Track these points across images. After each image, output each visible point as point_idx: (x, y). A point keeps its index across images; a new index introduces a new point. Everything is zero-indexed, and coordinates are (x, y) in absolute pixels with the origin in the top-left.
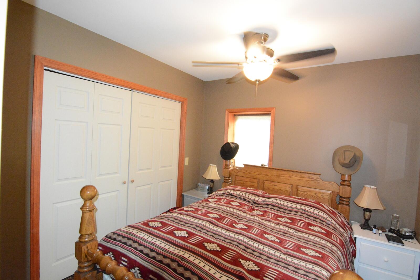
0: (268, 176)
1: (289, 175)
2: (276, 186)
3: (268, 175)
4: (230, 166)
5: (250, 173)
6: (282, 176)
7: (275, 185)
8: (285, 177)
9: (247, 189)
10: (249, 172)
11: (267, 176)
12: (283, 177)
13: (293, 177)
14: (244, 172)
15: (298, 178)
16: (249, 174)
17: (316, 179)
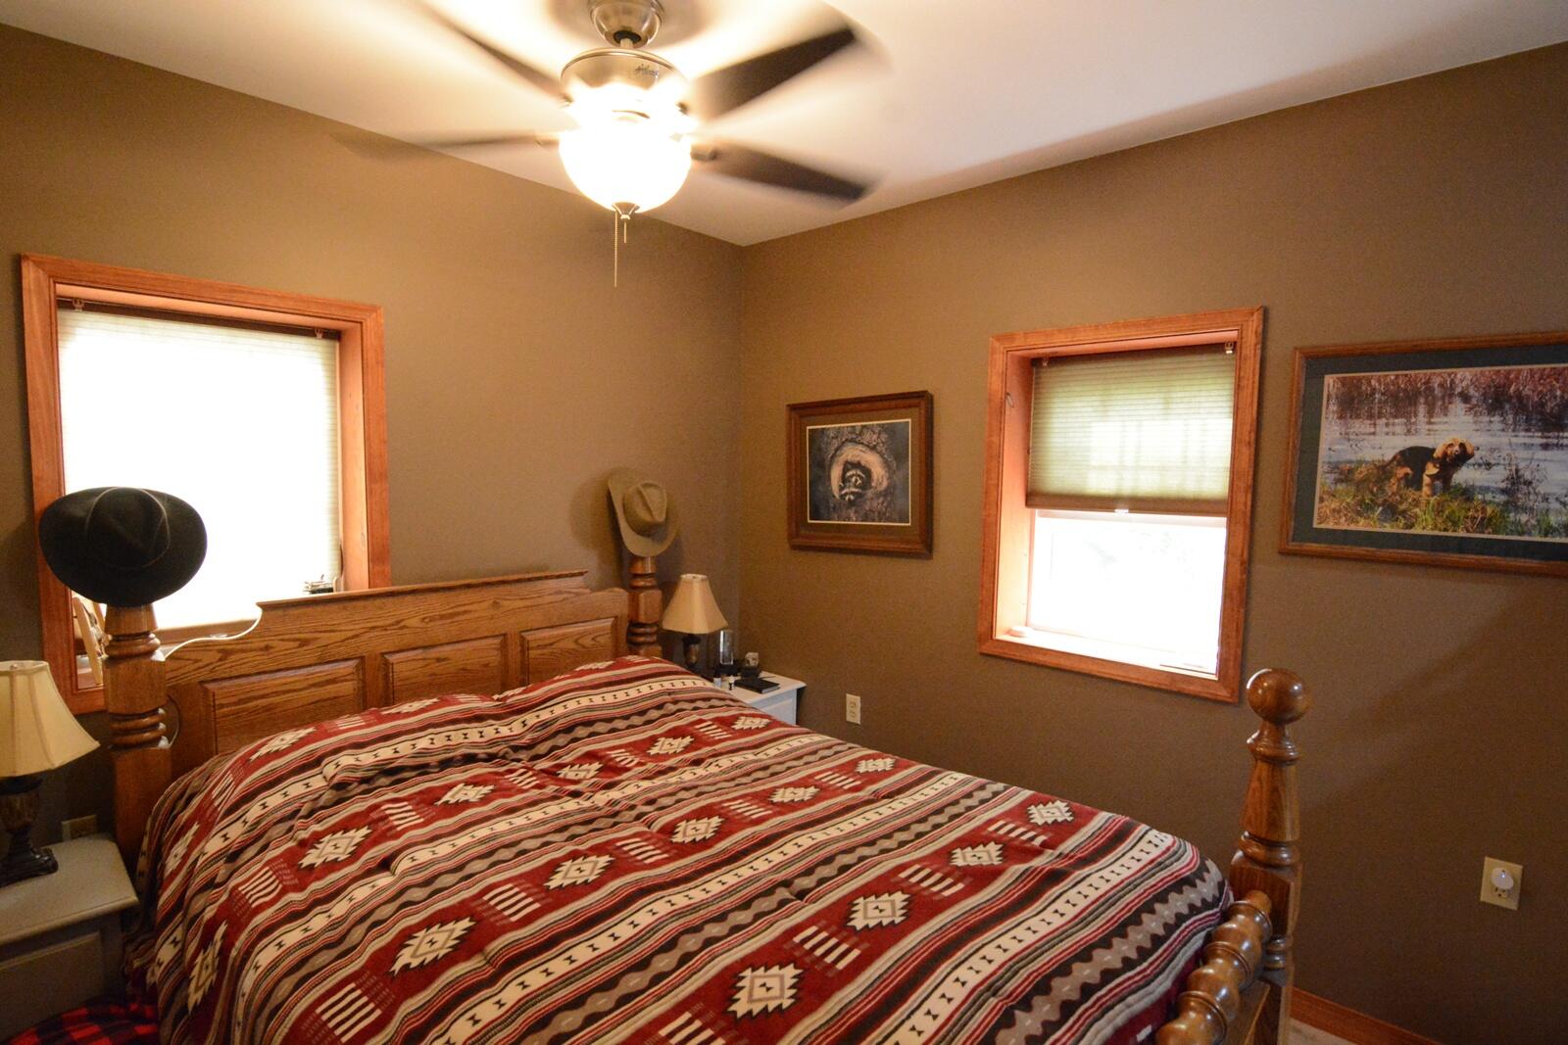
0: (405, 627)
1: (491, 602)
2: (444, 660)
3: (402, 624)
4: (152, 635)
5: (304, 643)
6: (465, 612)
7: (438, 660)
8: (476, 611)
9: (399, 716)
10: (297, 636)
11: (400, 632)
12: (466, 616)
13: (506, 603)
14: (267, 648)
15: (521, 604)
16: (300, 646)
17: (575, 590)
